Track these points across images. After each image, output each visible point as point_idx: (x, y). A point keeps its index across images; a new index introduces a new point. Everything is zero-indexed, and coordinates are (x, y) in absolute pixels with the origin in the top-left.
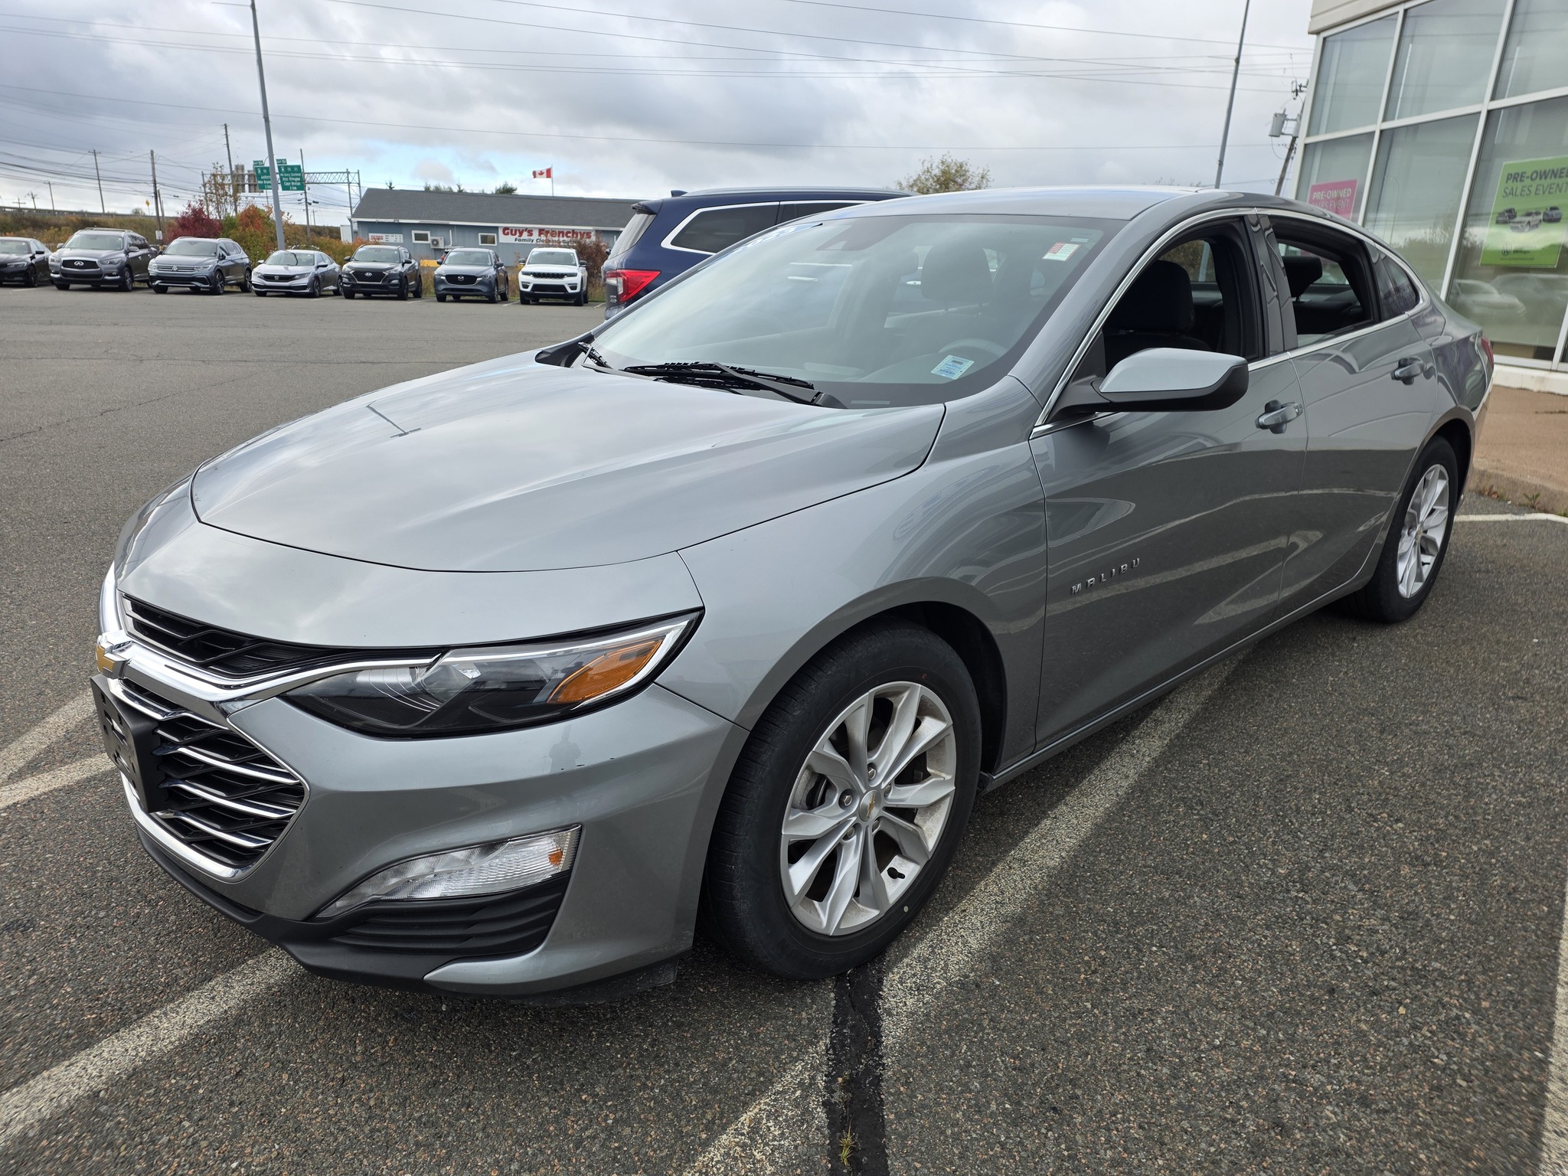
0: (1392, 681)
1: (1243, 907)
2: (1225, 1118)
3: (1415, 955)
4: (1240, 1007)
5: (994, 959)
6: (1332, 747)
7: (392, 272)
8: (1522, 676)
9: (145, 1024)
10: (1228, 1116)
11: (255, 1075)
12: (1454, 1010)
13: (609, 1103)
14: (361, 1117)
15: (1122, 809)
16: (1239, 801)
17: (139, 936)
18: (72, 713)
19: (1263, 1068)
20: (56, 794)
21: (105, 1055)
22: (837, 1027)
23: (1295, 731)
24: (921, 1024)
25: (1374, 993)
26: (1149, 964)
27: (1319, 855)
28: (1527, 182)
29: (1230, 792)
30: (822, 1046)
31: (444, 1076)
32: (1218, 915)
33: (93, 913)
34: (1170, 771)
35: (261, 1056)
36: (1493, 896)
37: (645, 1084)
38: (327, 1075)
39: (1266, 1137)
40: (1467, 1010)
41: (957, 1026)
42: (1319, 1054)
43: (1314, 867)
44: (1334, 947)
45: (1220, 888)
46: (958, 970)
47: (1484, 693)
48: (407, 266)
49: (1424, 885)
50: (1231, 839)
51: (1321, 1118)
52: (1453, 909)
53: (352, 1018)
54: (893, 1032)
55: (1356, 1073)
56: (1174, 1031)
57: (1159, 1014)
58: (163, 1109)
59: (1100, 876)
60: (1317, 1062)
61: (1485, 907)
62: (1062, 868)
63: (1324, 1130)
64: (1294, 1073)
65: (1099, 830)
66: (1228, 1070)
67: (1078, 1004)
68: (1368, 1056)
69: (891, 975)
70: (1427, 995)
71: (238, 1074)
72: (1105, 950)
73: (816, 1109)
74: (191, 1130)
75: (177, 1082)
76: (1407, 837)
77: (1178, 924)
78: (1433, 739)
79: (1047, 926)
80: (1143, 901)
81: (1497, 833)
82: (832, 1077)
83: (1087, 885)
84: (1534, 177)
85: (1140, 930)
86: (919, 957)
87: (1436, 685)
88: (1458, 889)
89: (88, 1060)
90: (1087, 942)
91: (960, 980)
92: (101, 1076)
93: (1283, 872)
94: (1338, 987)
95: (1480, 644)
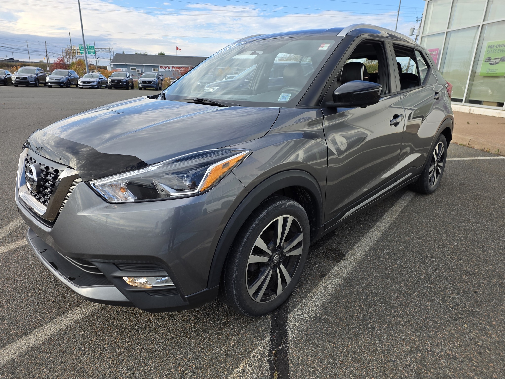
0: (456, 212)
1: (410, 290)
2: (407, 365)
3: (469, 306)
4: (410, 325)
5: (326, 308)
6: (437, 235)
7: (124, 80)
8: (499, 210)
9: (32, 334)
10: (408, 364)
11: (70, 352)
12: (484, 325)
13: (193, 361)
14: (107, 367)
15: (367, 256)
16: (406, 254)
17: (32, 303)
18: (12, 226)
19: (419, 347)
20: (5, 253)
21: (18, 345)
22: (272, 333)
23: (425, 230)
24: (301, 332)
25: (456, 319)
26: (379, 310)
27: (434, 272)
28: (495, 48)
29: (404, 250)
30: (267, 340)
31: (136, 352)
32: (401, 293)
33: (16, 295)
34: (383, 243)
35: (72, 345)
36: (494, 285)
37: (206, 355)
38: (95, 352)
39: (421, 371)
40: (488, 325)
41: (314, 333)
42: (438, 341)
43: (433, 276)
44: (441, 304)
45: (402, 283)
46: (314, 312)
47: (487, 216)
48: (129, 79)
49: (470, 282)
50: (405, 266)
51: (440, 364)
52: (481, 290)
53: (105, 331)
54: (291, 335)
55: (451, 348)
56: (388, 333)
57: (383, 327)
58: (37, 365)
59: (361, 280)
60: (438, 344)
61: (492, 289)
62: (348, 277)
63: (441, 369)
64: (430, 348)
65: (360, 263)
66: (407, 348)
67: (355, 324)
68: (455, 342)
69: (290, 315)
70: (474, 320)
71: (64, 352)
72: (363, 305)
73: (265, 363)
74: (47, 372)
75: (43, 355)
76: (464, 265)
77: (388, 296)
78: (471, 232)
79: (343, 297)
80: (376, 288)
81: (494, 264)
82: (270, 351)
83: (356, 283)
84: (497, 46)
85: (375, 298)
86: (300, 308)
87: (471, 214)
88: (482, 283)
89: (12, 347)
90: (357, 303)
91: (314, 316)
92: (16, 353)
93: (423, 277)
94: (443, 317)
95: (485, 200)
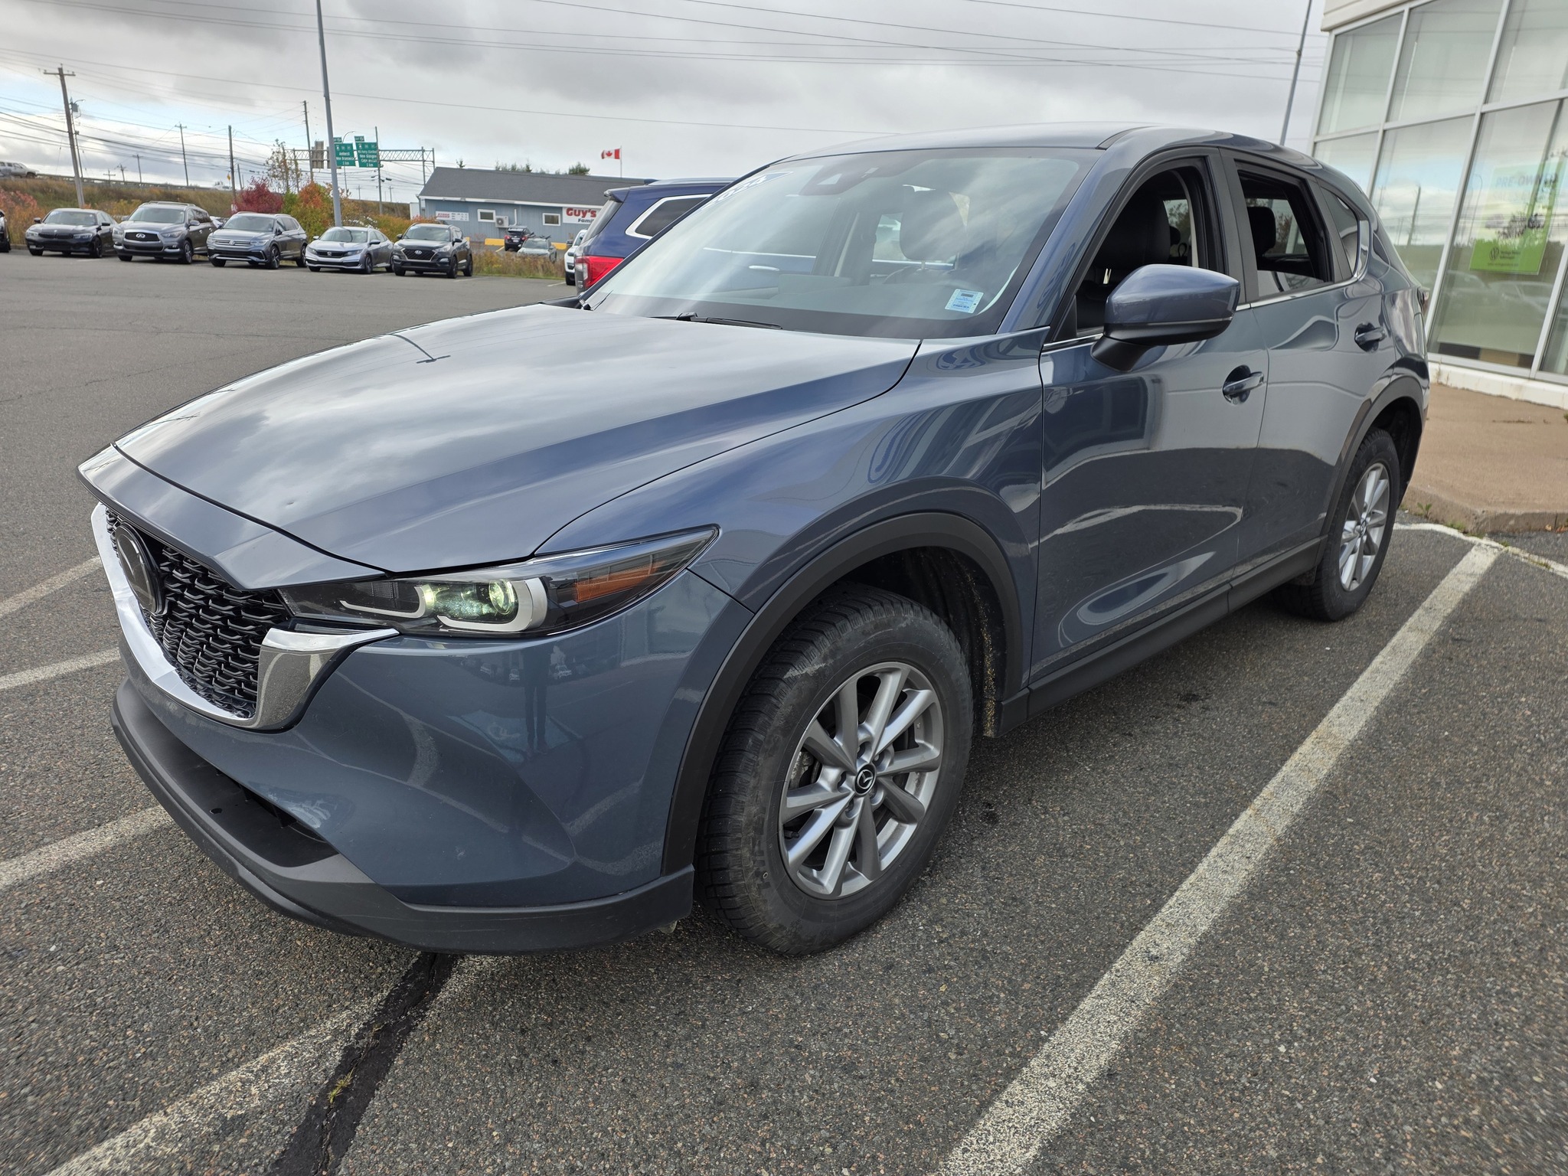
2: (708, 1076)
3: (993, 939)
7: (442, 250)
8: (1289, 682)
12: (994, 990)
13: (148, 1039)
19: (774, 1034)
22: (404, 981)
28: (1515, 186)
30: (378, 998)
39: (734, 1095)
40: (1006, 991)
42: (837, 1023)
47: (1239, 698)
49: (1047, 875)
51: (798, 1080)
52: (1059, 898)
54: (453, 987)
60: (830, 1030)
63: (793, 1092)
66: (741, 1035)
70: (977, 975)
73: (335, 1052)
81: (1153, 830)
82: (370, 1025)
84: (1521, 182)
88: (1078, 881)
94: (898, 964)
